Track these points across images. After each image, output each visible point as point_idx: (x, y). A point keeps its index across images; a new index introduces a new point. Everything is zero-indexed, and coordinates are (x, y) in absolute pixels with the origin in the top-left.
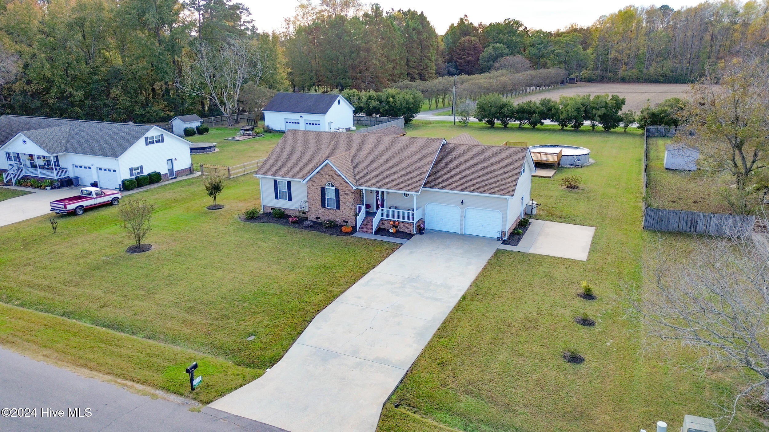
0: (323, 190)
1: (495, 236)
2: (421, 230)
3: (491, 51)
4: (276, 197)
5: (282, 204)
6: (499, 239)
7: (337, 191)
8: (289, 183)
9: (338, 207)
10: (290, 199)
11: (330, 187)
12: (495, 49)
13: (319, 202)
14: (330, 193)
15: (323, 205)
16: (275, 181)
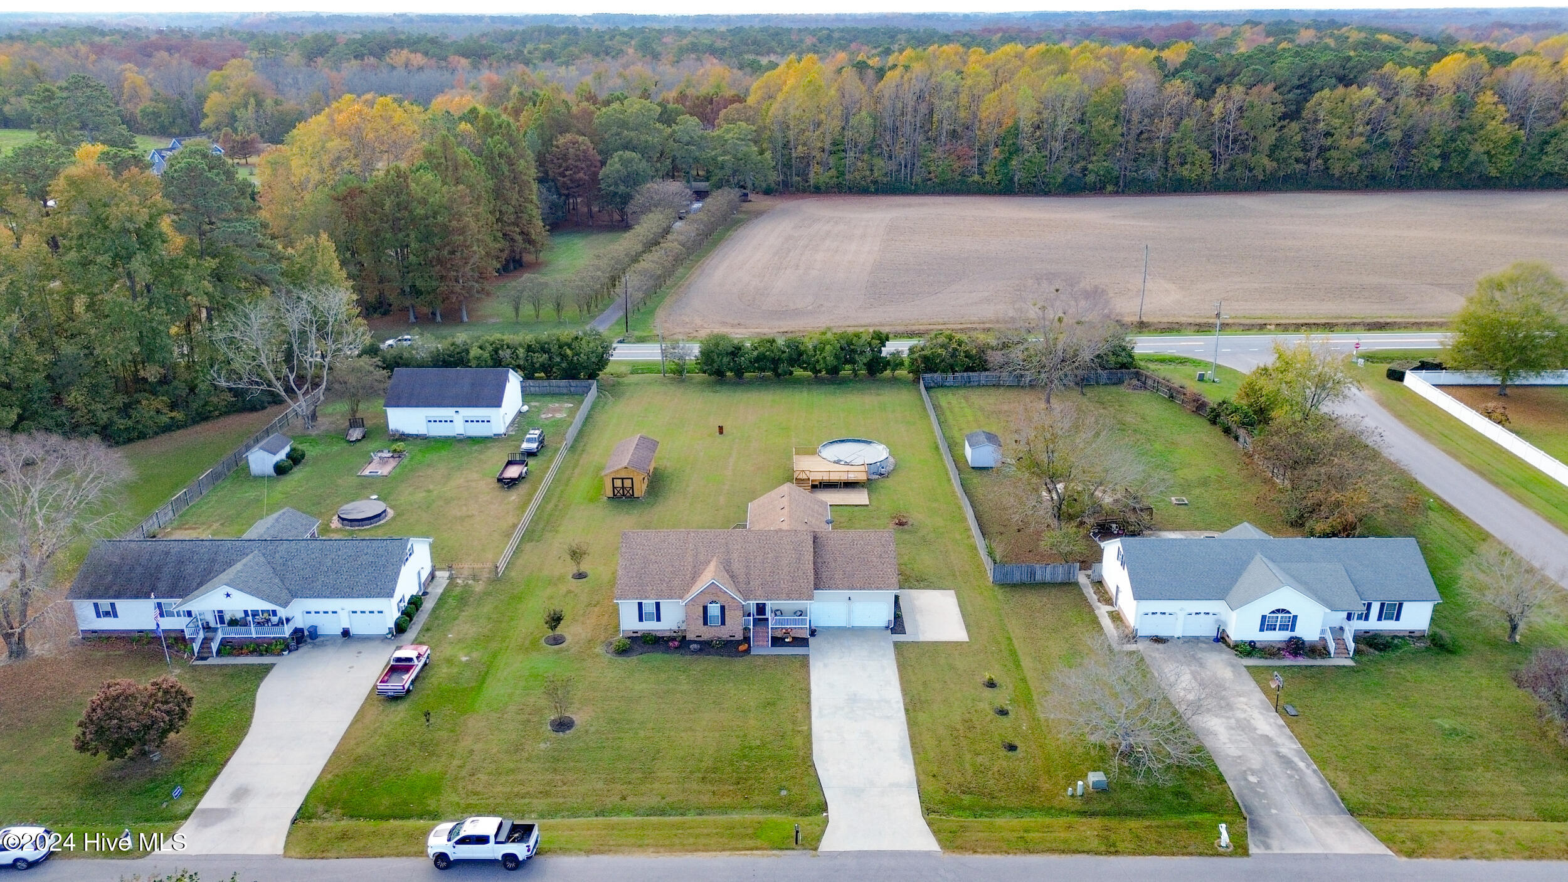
0: (705, 608)
1: (884, 624)
2: (813, 633)
3: (618, 166)
4: (641, 619)
5: (650, 626)
6: (887, 627)
7: (723, 608)
8: (658, 605)
9: (723, 623)
10: (659, 619)
11: (714, 605)
12: (624, 162)
13: (702, 620)
14: (714, 610)
15: (705, 623)
16: (640, 604)
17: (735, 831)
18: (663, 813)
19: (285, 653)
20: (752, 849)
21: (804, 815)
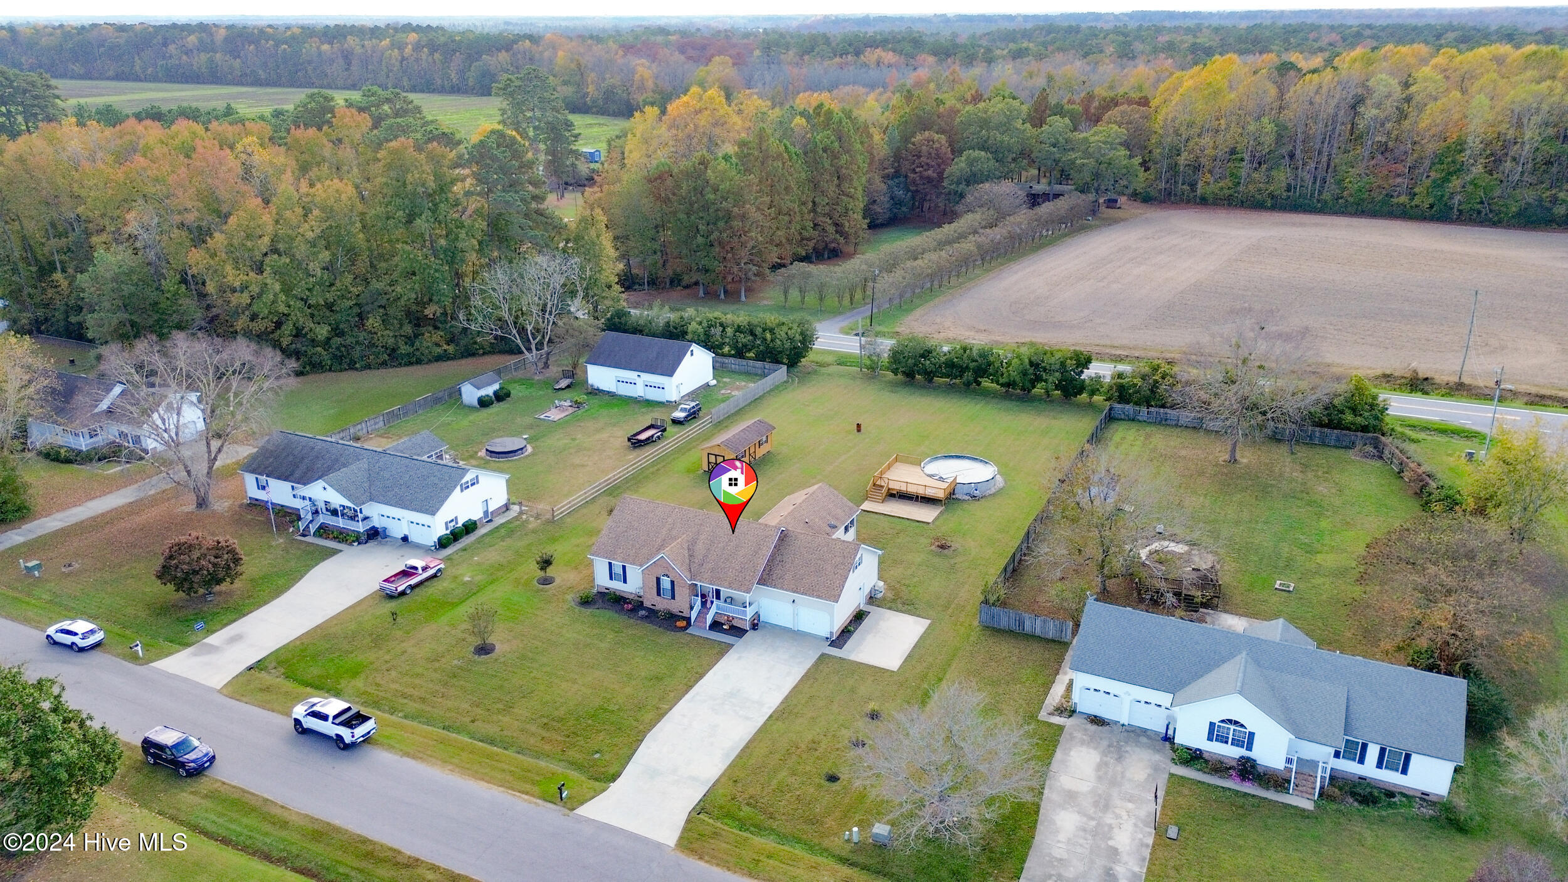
0: (658, 580)
1: (829, 636)
2: (755, 626)
4: (611, 578)
5: (617, 586)
6: (828, 639)
7: (672, 583)
8: (624, 567)
9: (673, 597)
10: (625, 581)
11: (665, 578)
12: (971, 162)
13: (655, 591)
14: (666, 583)
15: (659, 594)
16: (610, 564)
17: (529, 774)
18: (492, 742)
19: (356, 544)
20: (523, 792)
21: (596, 779)
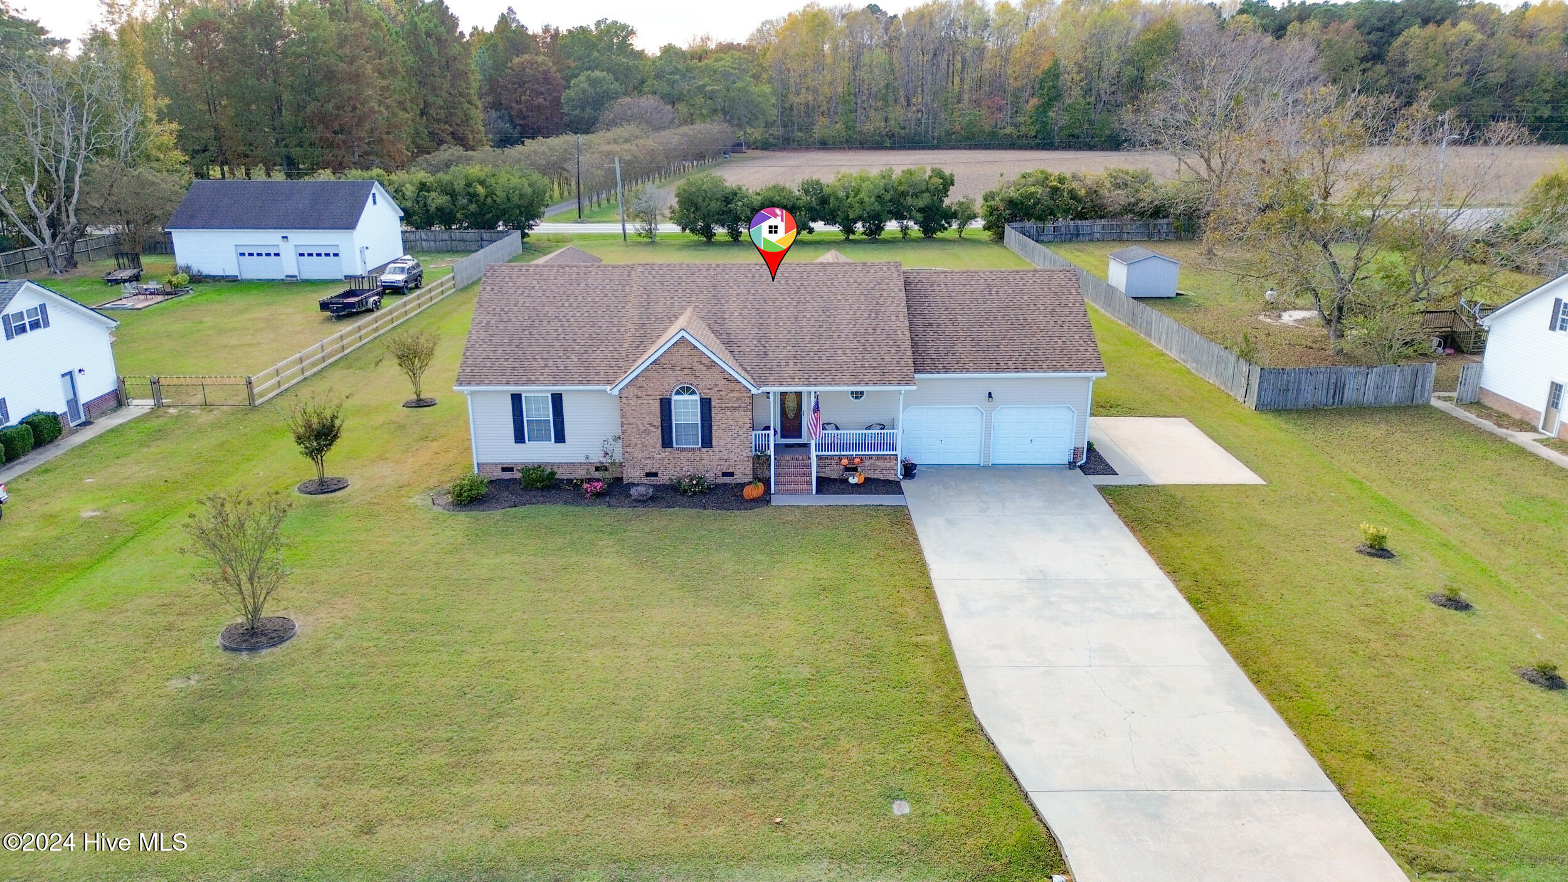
0: (666, 405)
1: (1064, 458)
2: (909, 470)
3: (585, 85)
4: (519, 438)
5: (540, 453)
6: (1072, 465)
7: (706, 405)
8: (557, 399)
9: (707, 442)
10: (560, 437)
11: (686, 397)
13: (656, 436)
14: (687, 411)
15: (667, 442)
16: (516, 399)
